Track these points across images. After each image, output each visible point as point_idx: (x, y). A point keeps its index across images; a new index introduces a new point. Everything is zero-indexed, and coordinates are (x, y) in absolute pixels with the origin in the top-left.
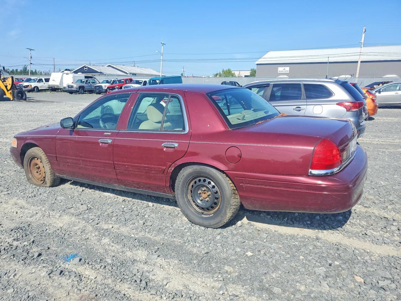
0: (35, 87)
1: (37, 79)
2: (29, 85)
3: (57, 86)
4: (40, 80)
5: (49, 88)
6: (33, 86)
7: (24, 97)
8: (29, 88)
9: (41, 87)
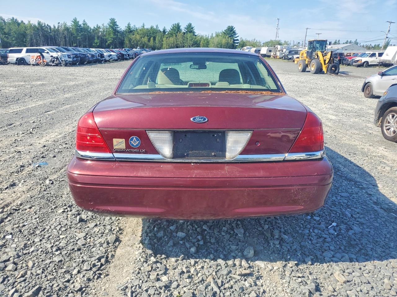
0: (364, 62)
1: (370, 54)
2: (359, 60)
3: (389, 61)
4: (373, 55)
5: (379, 63)
6: (363, 61)
7: (337, 71)
8: (359, 63)
9: (372, 62)
